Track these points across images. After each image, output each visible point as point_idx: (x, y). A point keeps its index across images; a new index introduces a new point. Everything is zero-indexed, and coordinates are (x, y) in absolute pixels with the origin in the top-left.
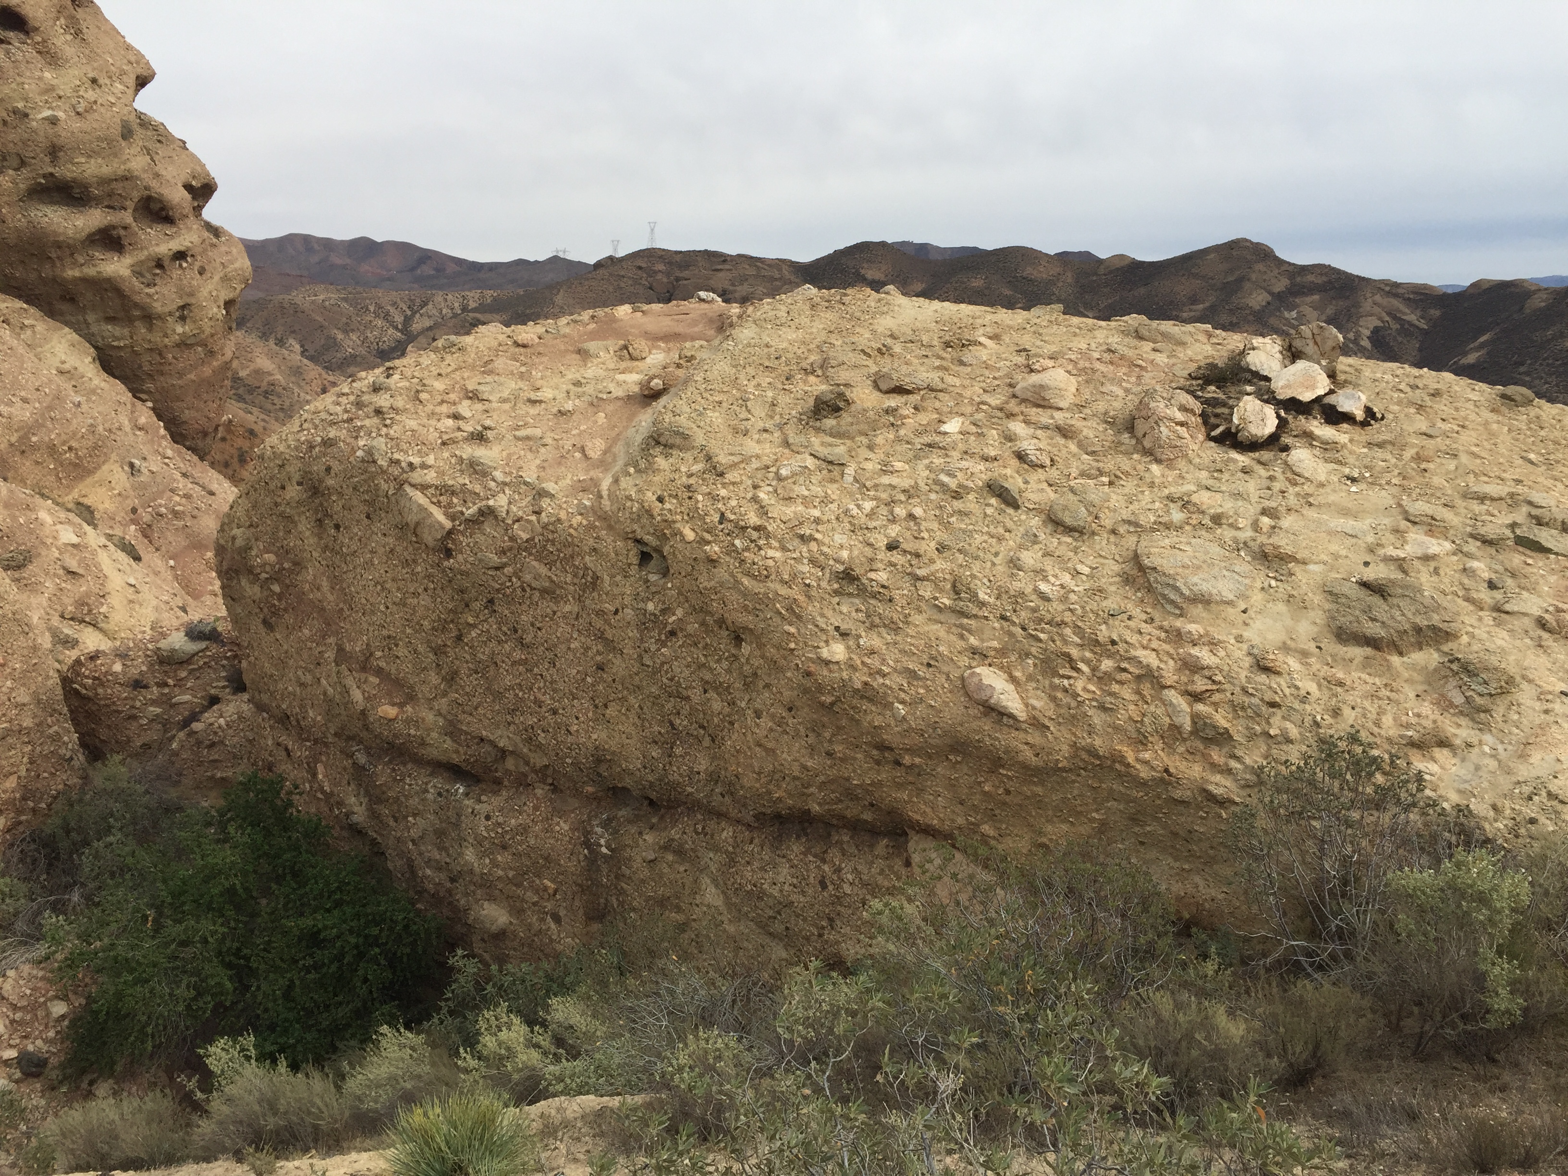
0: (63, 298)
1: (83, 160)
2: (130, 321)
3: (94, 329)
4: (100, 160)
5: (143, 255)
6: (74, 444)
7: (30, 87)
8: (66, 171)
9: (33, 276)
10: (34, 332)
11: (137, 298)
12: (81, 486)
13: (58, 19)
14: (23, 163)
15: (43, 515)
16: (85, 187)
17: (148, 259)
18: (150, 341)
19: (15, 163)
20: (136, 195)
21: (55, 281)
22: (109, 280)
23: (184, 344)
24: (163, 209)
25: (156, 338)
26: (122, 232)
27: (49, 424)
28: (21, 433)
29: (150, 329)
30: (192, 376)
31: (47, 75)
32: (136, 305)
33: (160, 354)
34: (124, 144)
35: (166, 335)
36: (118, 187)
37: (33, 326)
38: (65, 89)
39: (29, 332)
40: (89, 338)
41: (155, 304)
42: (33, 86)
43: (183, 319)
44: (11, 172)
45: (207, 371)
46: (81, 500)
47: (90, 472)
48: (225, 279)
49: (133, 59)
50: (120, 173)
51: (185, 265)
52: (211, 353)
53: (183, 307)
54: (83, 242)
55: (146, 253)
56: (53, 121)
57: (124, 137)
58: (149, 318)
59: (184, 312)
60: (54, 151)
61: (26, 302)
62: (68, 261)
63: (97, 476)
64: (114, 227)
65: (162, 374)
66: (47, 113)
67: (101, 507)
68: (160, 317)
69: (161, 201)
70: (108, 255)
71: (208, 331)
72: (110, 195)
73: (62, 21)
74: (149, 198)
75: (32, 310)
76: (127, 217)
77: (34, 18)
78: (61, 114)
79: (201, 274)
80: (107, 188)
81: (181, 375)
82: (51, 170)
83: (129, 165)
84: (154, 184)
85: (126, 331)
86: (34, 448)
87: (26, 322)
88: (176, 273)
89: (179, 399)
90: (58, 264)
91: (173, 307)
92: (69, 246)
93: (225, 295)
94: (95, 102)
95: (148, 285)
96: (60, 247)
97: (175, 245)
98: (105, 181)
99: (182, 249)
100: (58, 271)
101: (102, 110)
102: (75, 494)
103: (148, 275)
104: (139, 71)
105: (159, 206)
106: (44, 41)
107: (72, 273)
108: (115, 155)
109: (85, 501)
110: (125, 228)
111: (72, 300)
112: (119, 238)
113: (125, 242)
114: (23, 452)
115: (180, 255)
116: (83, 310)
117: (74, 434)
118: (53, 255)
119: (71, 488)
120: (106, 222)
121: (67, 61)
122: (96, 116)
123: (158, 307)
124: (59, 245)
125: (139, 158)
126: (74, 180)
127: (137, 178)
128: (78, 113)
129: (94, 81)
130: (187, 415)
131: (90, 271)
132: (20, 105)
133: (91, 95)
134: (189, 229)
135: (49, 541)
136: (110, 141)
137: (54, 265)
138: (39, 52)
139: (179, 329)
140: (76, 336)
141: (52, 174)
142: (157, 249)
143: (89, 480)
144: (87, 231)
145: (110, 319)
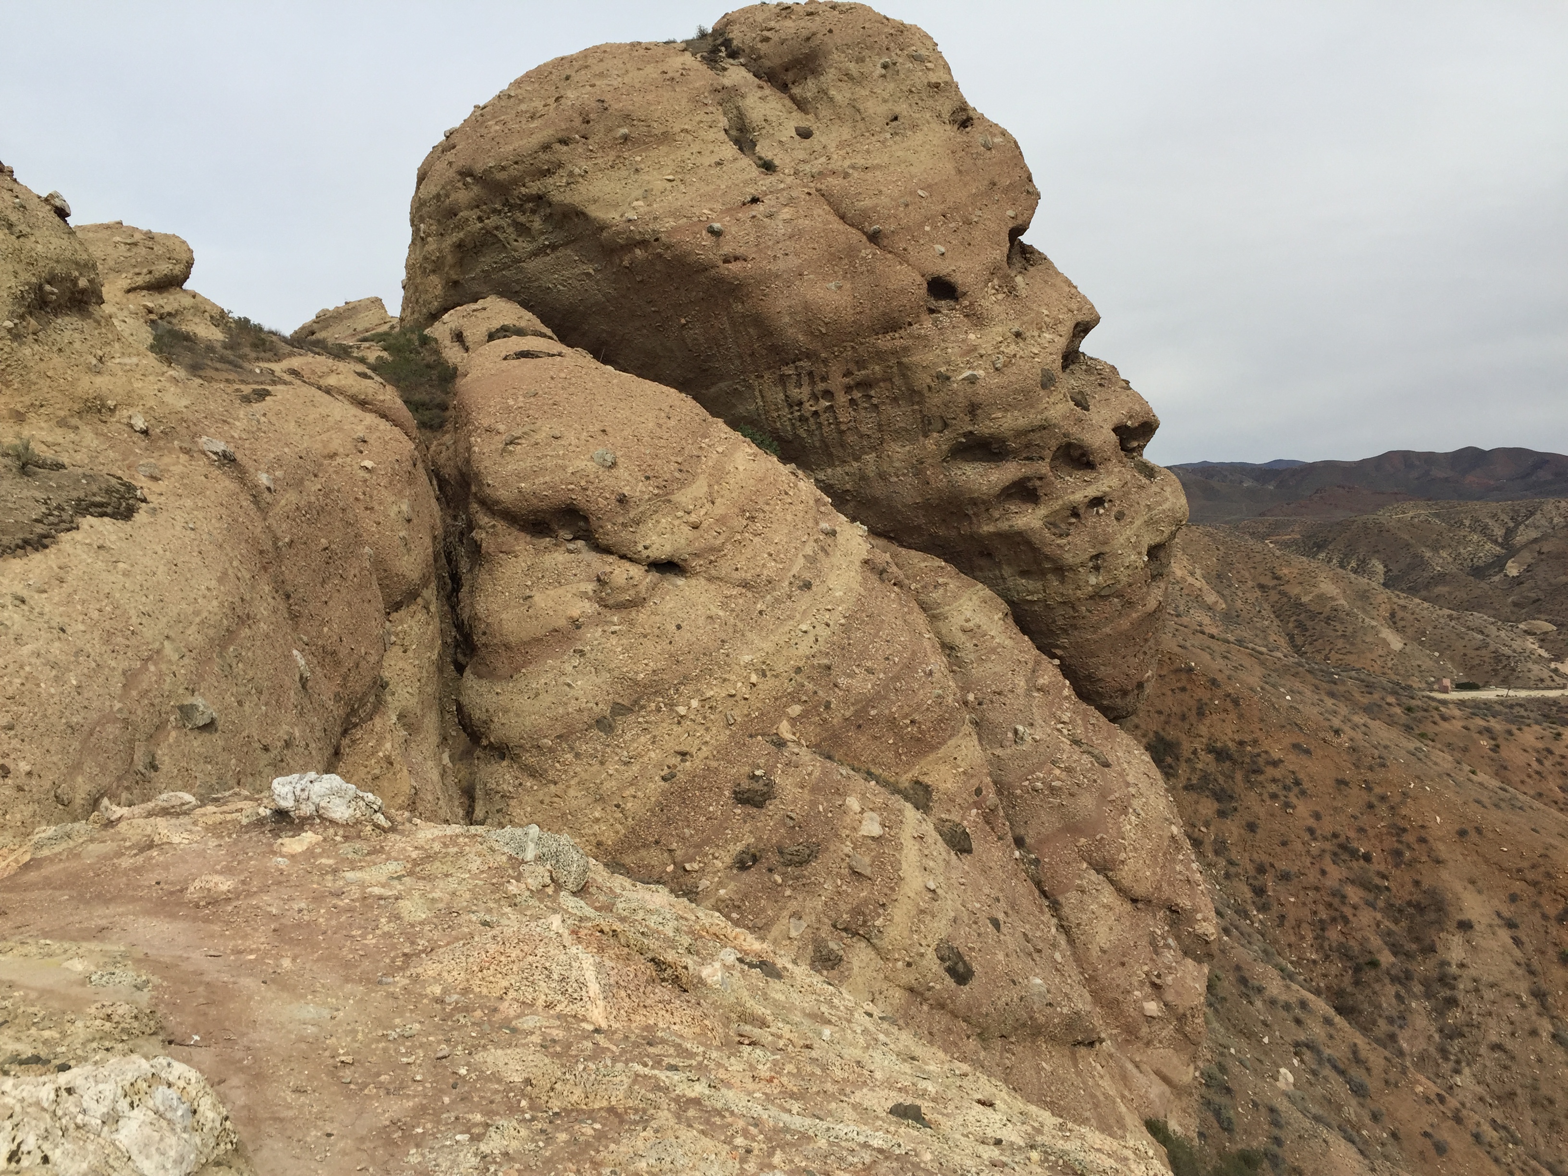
0: (981, 554)
1: (1000, 415)
2: (1042, 574)
3: (1010, 583)
4: (1016, 413)
5: (1056, 505)
6: (917, 717)
7: (953, 350)
8: (984, 428)
9: (954, 533)
10: (946, 590)
11: (1047, 550)
12: (923, 763)
13: (990, 280)
14: (946, 425)
15: (853, 803)
16: (1001, 441)
17: (1062, 509)
18: (1063, 595)
19: (940, 425)
20: (1054, 444)
21: (973, 537)
22: (1020, 533)
23: (1097, 596)
24: (1084, 455)
25: (1069, 590)
26: (1038, 483)
27: (892, 696)
28: (859, 706)
29: (1062, 582)
30: (1107, 630)
31: (972, 336)
32: (1047, 558)
33: (1073, 608)
34: (1042, 393)
35: (1079, 588)
36: (1035, 437)
37: (946, 584)
38: (986, 347)
39: (941, 591)
40: (1004, 595)
41: (1066, 556)
42: (956, 350)
43: (1097, 568)
44: (935, 435)
45: (1125, 624)
46: (921, 778)
47: (934, 748)
48: (1150, 522)
49: (1074, 306)
50: (1036, 423)
51: (1101, 511)
52: (1129, 604)
53: (1097, 557)
54: (998, 496)
55: (1060, 502)
56: (972, 380)
57: (1044, 386)
58: (1060, 570)
59: (1098, 562)
60: (973, 409)
61: (946, 561)
62: (985, 516)
63: (941, 752)
64: (1029, 479)
65: (1075, 627)
66: (967, 373)
67: (942, 787)
68: (1071, 569)
69: (1081, 447)
70: (1024, 507)
71: (1124, 580)
72: (1027, 446)
73: (996, 281)
74: (1069, 445)
75: (949, 568)
76: (1044, 467)
77: (963, 284)
78: (981, 373)
79: (1117, 519)
80: (1024, 440)
81: (1095, 628)
82: (970, 428)
83: (1046, 413)
84: (1074, 430)
85: (1039, 585)
86: (874, 721)
87: (940, 580)
88: (1091, 521)
89: (1093, 655)
90: (975, 520)
91: (1087, 556)
92: (984, 502)
93: (1149, 539)
94: (1015, 356)
95: (1061, 536)
96: (975, 504)
97: (1092, 492)
98: (1020, 433)
99: (1099, 494)
100: (975, 528)
101: (1021, 362)
102: (915, 772)
103: (1063, 526)
104: (1080, 318)
105: (1080, 452)
106: (971, 304)
107: (987, 528)
108: (1032, 406)
109: (926, 780)
110: (1040, 479)
111: (989, 555)
112: (1035, 489)
113: (1040, 493)
114: (859, 726)
115: (1097, 502)
116: (999, 565)
117: (919, 705)
118: (970, 512)
119: (910, 765)
120: (1020, 475)
121: (992, 319)
122: (1014, 369)
123: (1069, 558)
124: (974, 502)
125: (1060, 406)
126: (992, 436)
127: (1055, 426)
128: (997, 369)
129: (1018, 335)
130: (1103, 672)
131: (1004, 526)
132: (943, 369)
133: (1012, 349)
134: (1109, 473)
135: (844, 833)
136: (1026, 392)
137: (971, 523)
138: (967, 316)
139: (1093, 580)
140: (988, 592)
141: (971, 432)
142: (1072, 498)
143: (931, 757)
144: (1001, 485)
145: (1024, 574)
